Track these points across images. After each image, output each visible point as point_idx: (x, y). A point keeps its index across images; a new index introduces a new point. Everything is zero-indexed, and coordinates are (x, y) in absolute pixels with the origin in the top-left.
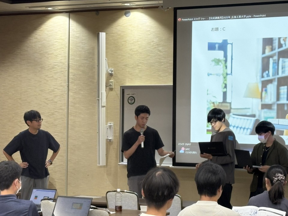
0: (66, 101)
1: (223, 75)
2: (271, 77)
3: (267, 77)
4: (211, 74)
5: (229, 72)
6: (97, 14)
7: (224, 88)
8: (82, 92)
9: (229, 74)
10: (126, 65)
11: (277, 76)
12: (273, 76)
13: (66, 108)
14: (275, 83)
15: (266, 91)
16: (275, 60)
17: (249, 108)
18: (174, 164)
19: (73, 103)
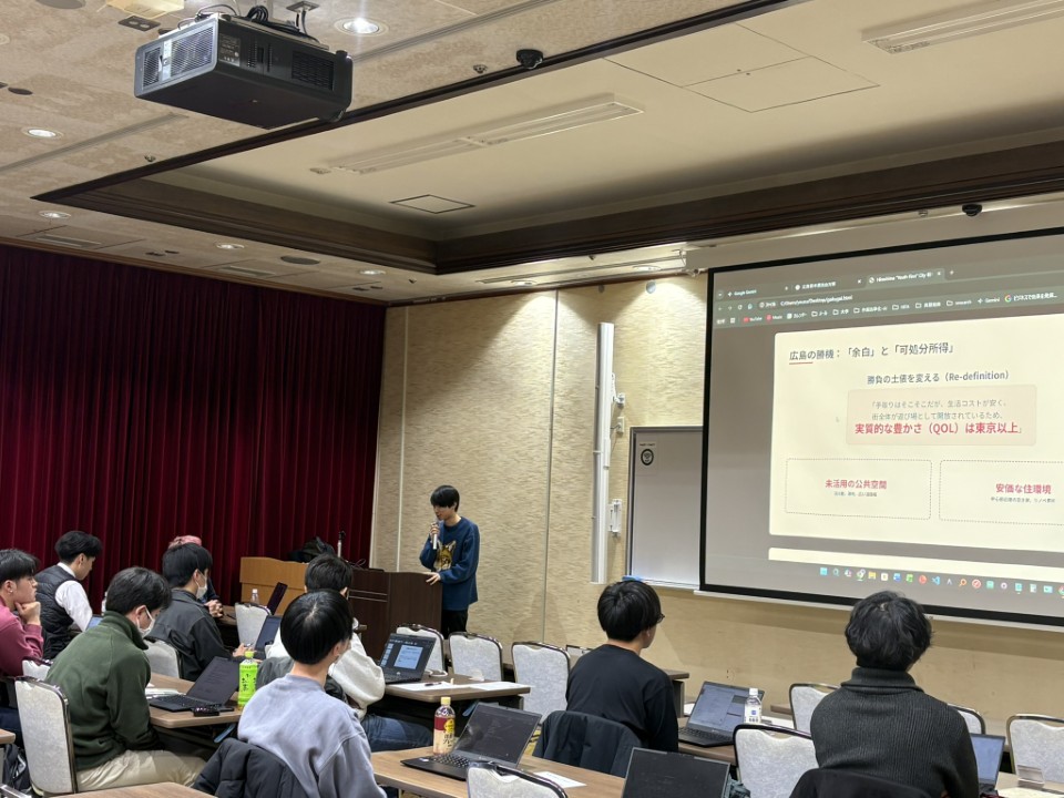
0: (546, 457)
6: (602, 290)
8: (573, 440)
10: (645, 388)
13: (545, 469)
18: (704, 587)
19: (558, 460)
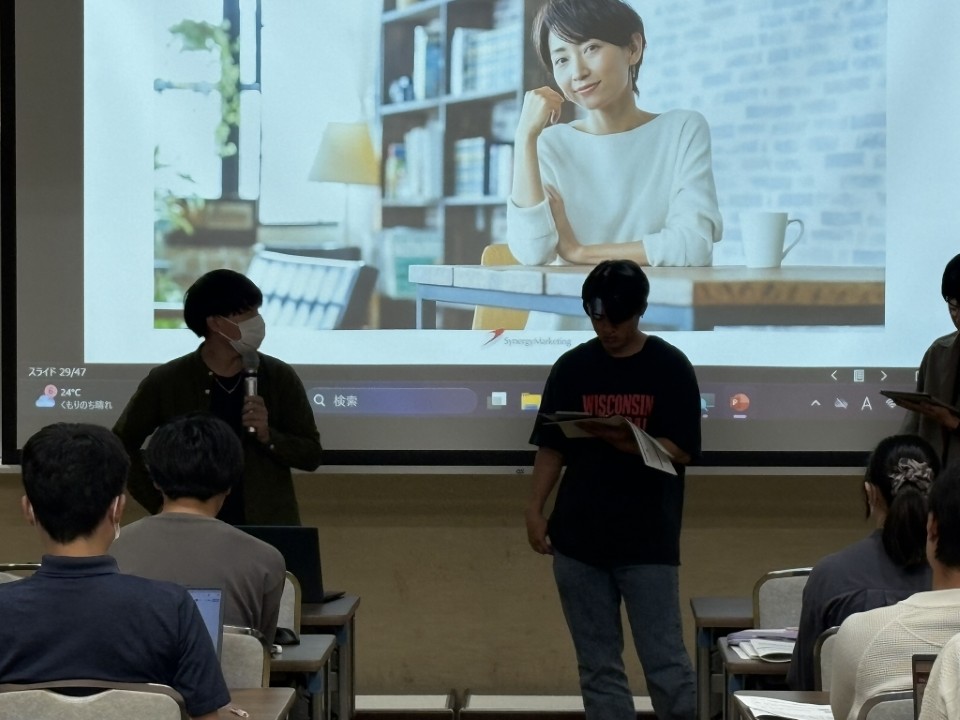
1: (221, 88)
2: (420, 102)
3: (405, 99)
4: (170, 86)
5: (248, 78)
7: (227, 143)
9: (249, 88)
11: (445, 100)
12: (428, 96)
14: (439, 126)
15: (401, 155)
16: (437, 35)
17: (334, 225)
